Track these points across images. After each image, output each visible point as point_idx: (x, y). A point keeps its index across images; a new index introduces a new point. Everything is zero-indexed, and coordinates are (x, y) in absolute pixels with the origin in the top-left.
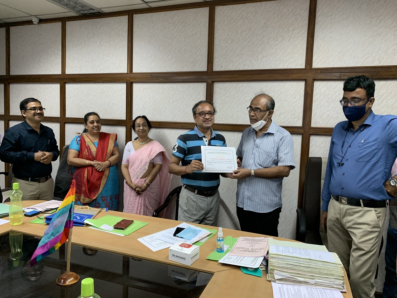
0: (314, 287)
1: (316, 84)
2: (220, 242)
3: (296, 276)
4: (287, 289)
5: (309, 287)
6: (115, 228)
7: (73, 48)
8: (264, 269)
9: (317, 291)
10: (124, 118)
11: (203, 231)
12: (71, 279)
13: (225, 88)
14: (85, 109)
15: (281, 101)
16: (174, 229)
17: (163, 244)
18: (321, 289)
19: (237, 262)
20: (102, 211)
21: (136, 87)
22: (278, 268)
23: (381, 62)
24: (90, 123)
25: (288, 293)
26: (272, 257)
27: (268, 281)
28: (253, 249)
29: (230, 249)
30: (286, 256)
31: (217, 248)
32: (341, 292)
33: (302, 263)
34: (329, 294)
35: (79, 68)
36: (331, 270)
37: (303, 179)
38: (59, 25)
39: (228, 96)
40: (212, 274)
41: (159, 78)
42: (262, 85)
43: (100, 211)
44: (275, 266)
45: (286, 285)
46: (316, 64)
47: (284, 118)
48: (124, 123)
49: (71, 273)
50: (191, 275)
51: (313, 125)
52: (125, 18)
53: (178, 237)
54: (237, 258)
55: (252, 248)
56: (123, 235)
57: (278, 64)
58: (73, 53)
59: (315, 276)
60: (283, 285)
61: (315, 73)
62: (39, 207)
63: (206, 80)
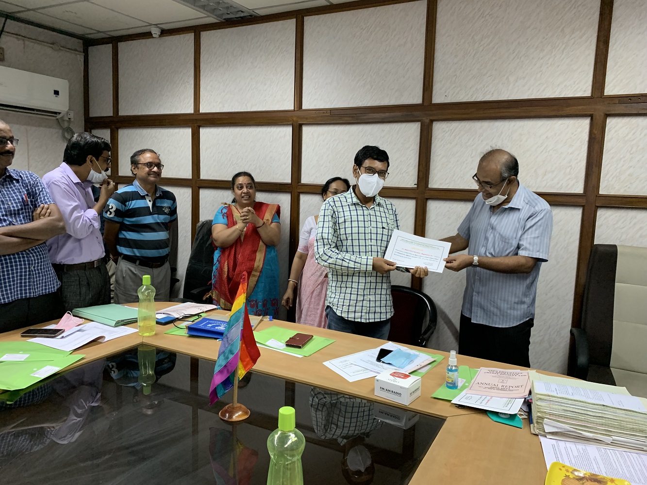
0: (611, 447)
1: (610, 122)
2: (452, 373)
3: (580, 430)
4: (566, 448)
5: (602, 447)
6: (288, 345)
7: (211, 72)
8: (526, 417)
9: (615, 453)
10: (287, 179)
11: (422, 356)
12: (239, 413)
13: (451, 130)
15: (548, 151)
16: (377, 352)
17: (362, 372)
18: (622, 451)
19: (481, 403)
20: (265, 320)
21: (306, 131)
22: (550, 416)
24: (238, 188)
25: (568, 454)
26: (540, 399)
27: (534, 435)
28: (505, 387)
29: (467, 384)
30: (563, 398)
31: (448, 382)
33: (590, 410)
34: (636, 460)
35: (219, 103)
36: (638, 424)
38: (190, 37)
39: (457, 144)
40: (443, 419)
41: (344, 117)
42: (514, 126)
43: (261, 320)
44: (545, 412)
45: (563, 442)
46: (611, 89)
47: (553, 180)
48: (289, 188)
49: (239, 405)
50: (409, 420)
51: (602, 191)
52: (291, 23)
53: (383, 362)
54: (481, 398)
55: (503, 384)
56: (300, 356)
57: (544, 90)
58: (211, 81)
59: (611, 431)
60: (559, 441)
61: (609, 104)
62: (174, 311)
63: (419, 119)
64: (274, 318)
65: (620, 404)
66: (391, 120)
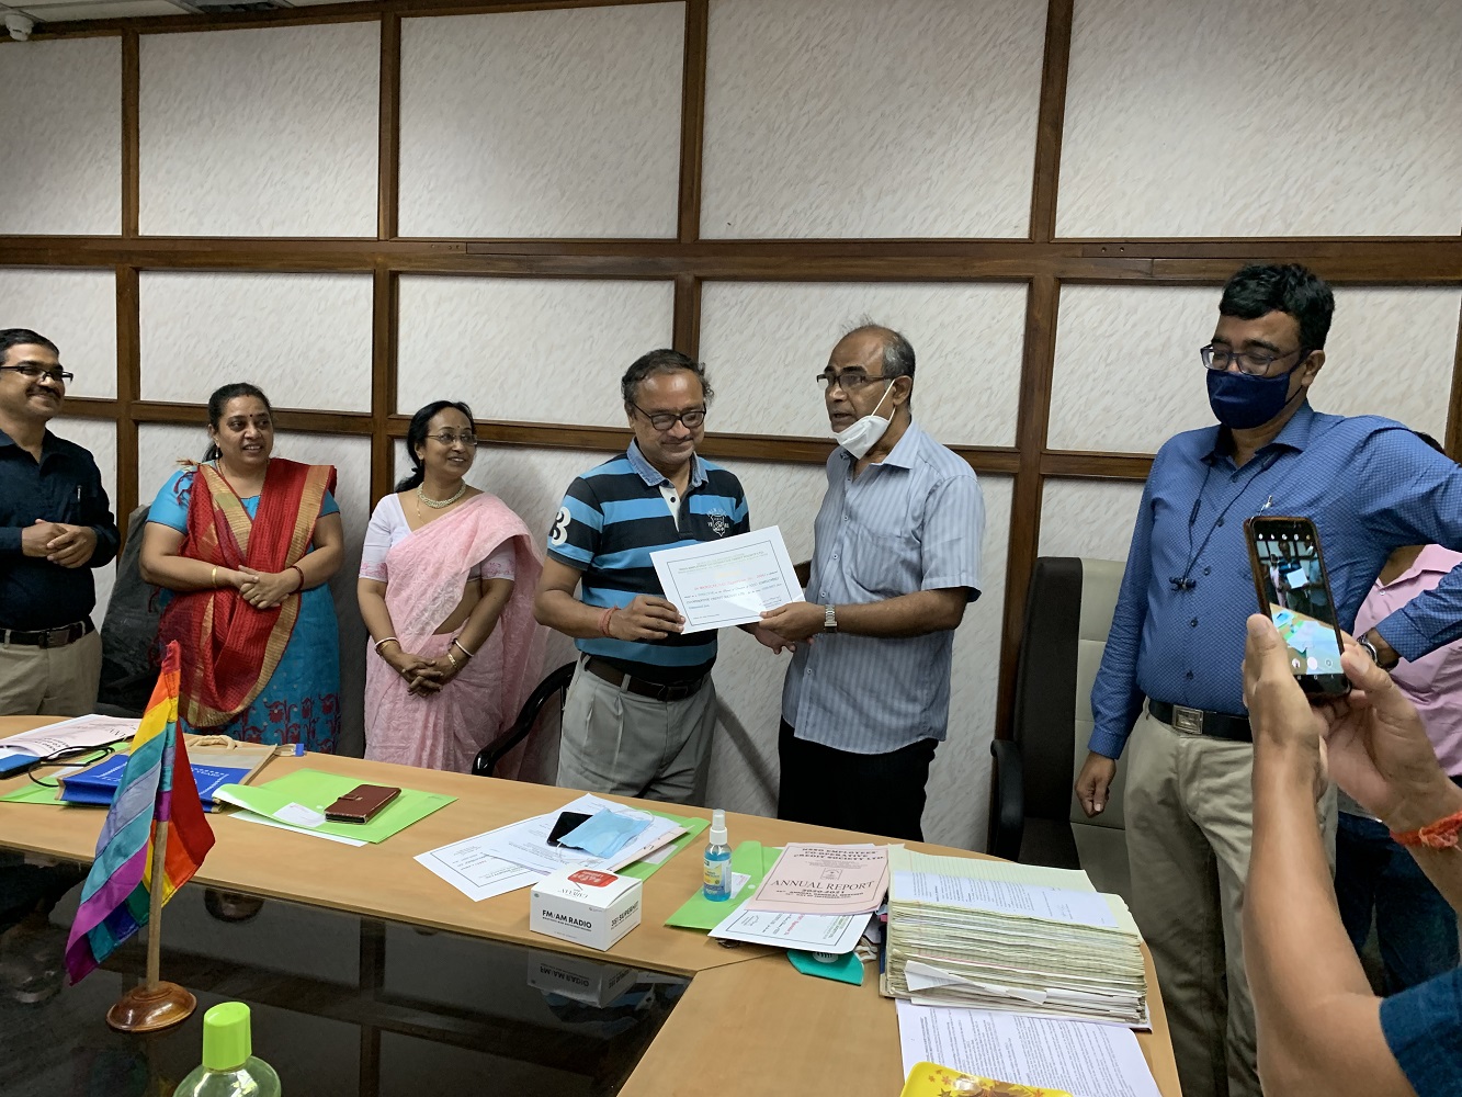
0: (1042, 1014)
1: (1066, 297)
2: (718, 863)
3: (981, 979)
4: (950, 1024)
5: (1025, 1014)
6: (330, 817)
7: (167, 135)
8: (873, 957)
9: (1052, 1028)
10: (362, 404)
11: (657, 825)
12: (165, 1008)
13: (742, 302)
14: (217, 369)
15: (944, 354)
16: (551, 820)
17: (509, 874)
18: (1065, 1020)
19: (775, 932)
20: (283, 754)
21: (409, 289)
22: (919, 953)
23: (1290, 225)
24: (231, 425)
25: (953, 1041)
26: (901, 915)
27: (884, 1000)
28: (834, 888)
29: (751, 887)
30: (948, 909)
31: (707, 886)
32: (1135, 1030)
33: (1004, 932)
34: (1092, 1038)
35: (190, 215)
36: (1100, 956)
37: (1016, 635)
38: (112, 45)
39: (754, 335)
40: (686, 978)
41: (497, 260)
43: (274, 756)
44: (909, 945)
45: (946, 1010)
46: (1072, 223)
47: (954, 418)
48: (366, 424)
49: (165, 985)
50: (612, 984)
51: (1054, 443)
52: (370, 31)
53: (563, 846)
54: (778, 918)
55: (832, 882)
56: (359, 844)
57: (935, 220)
58: (168, 158)
59: (1044, 977)
60: (936, 1010)
61: (1064, 256)
62: (37, 741)
63: (672, 273)
64: (309, 748)
65: (1066, 913)
66: (606, 272)
